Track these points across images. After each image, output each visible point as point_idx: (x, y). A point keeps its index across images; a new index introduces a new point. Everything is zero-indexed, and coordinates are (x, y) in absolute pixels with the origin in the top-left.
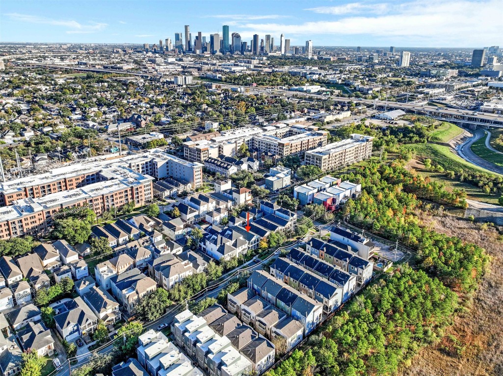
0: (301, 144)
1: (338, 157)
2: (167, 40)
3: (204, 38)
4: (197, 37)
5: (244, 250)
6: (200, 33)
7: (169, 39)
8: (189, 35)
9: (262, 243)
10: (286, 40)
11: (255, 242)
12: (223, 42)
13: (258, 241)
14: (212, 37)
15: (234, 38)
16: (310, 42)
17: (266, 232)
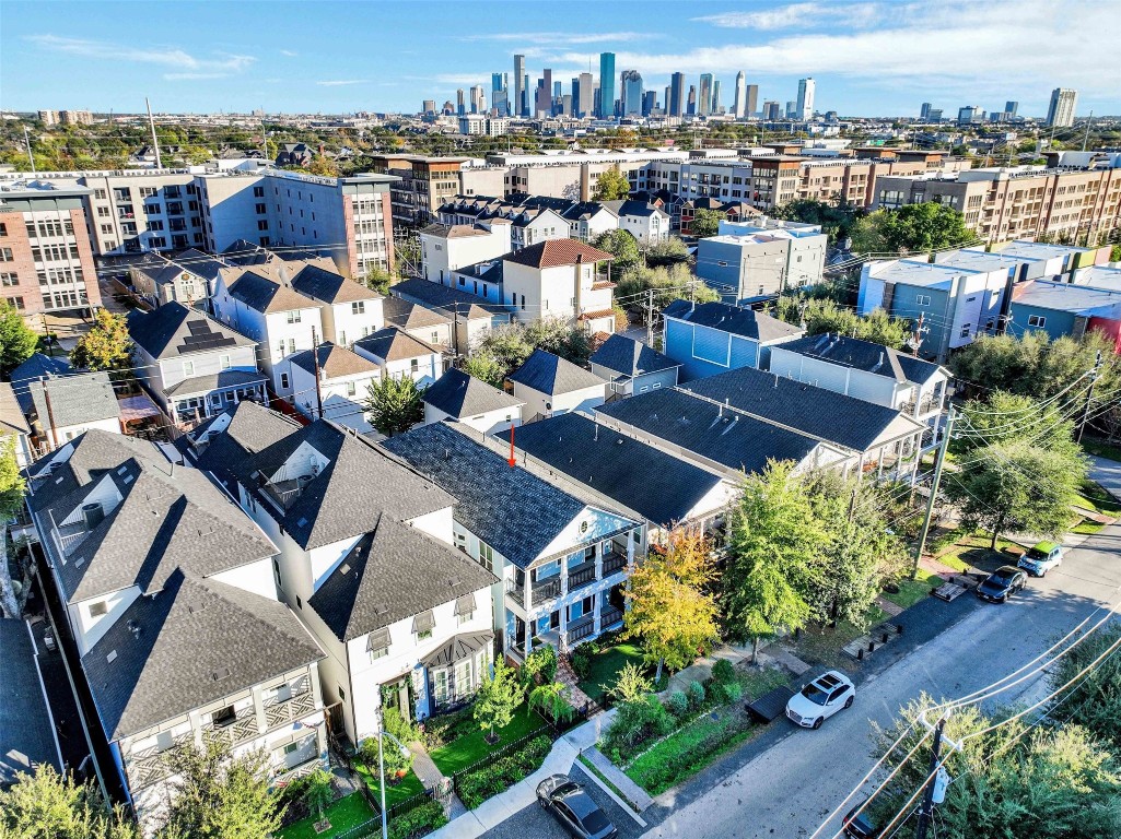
0: (845, 180)
1: (1025, 202)
2: (473, 89)
3: (558, 84)
4: (541, 82)
5: (447, 654)
6: (548, 73)
7: (479, 87)
8: (523, 78)
9: (661, 585)
10: (748, 87)
11: (582, 574)
12: (600, 96)
13: (616, 561)
14: (576, 84)
15: (627, 82)
16: (808, 82)
17: (704, 482)
